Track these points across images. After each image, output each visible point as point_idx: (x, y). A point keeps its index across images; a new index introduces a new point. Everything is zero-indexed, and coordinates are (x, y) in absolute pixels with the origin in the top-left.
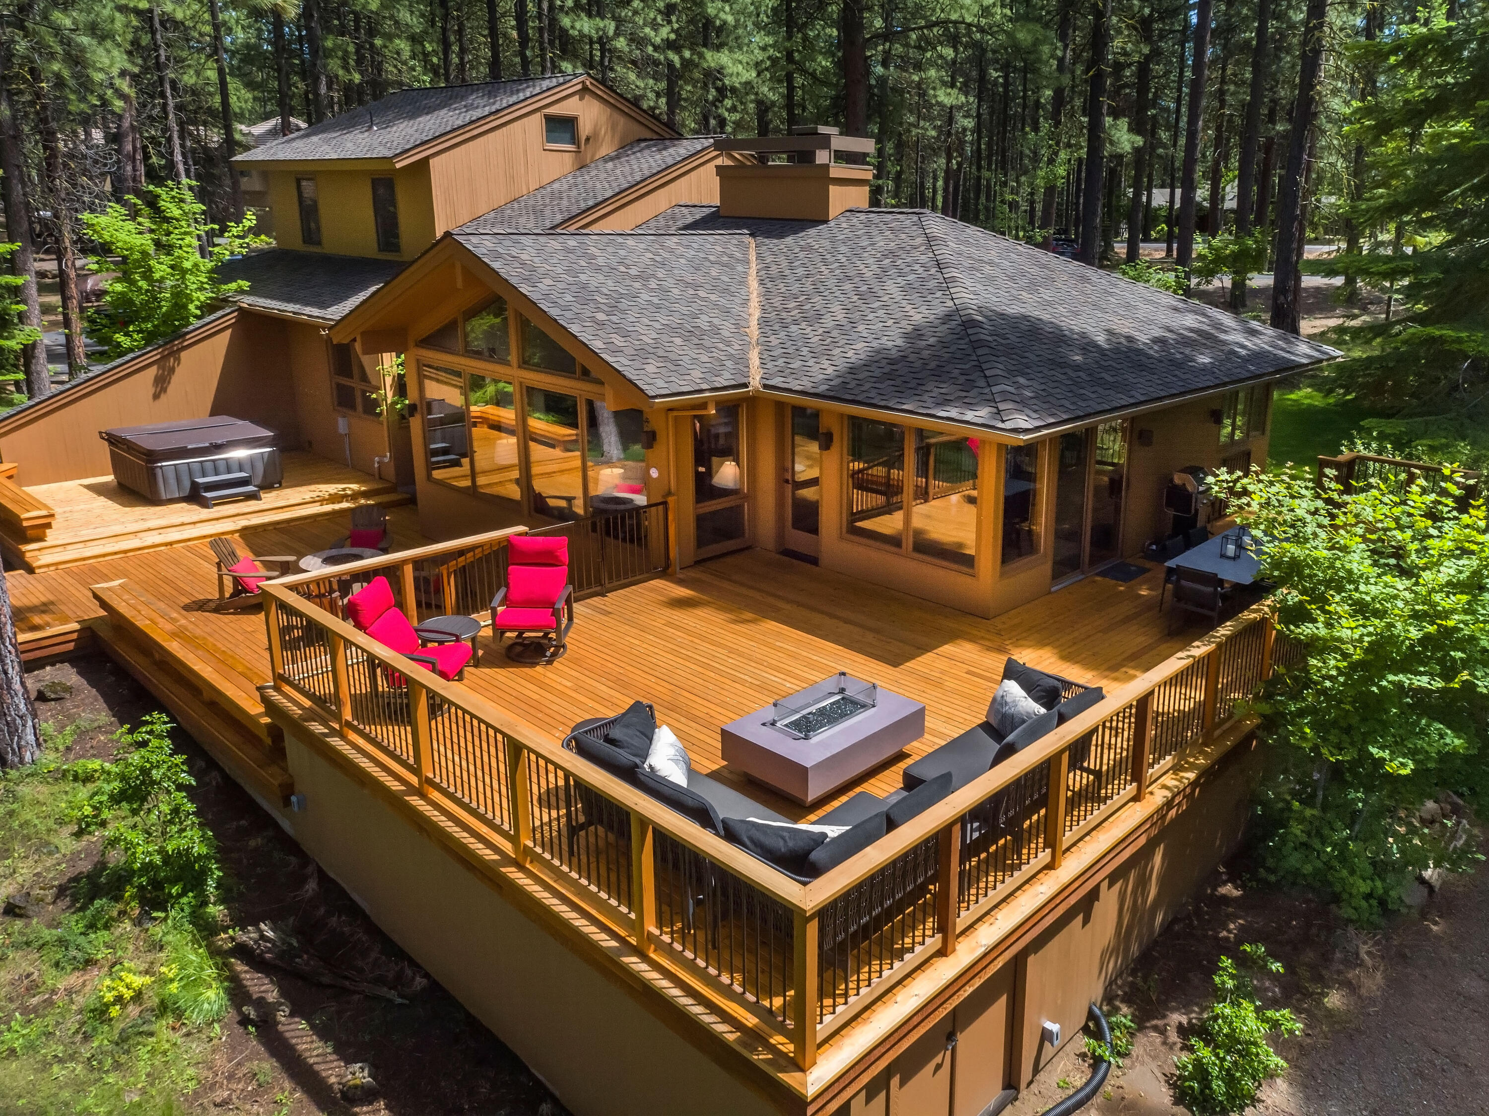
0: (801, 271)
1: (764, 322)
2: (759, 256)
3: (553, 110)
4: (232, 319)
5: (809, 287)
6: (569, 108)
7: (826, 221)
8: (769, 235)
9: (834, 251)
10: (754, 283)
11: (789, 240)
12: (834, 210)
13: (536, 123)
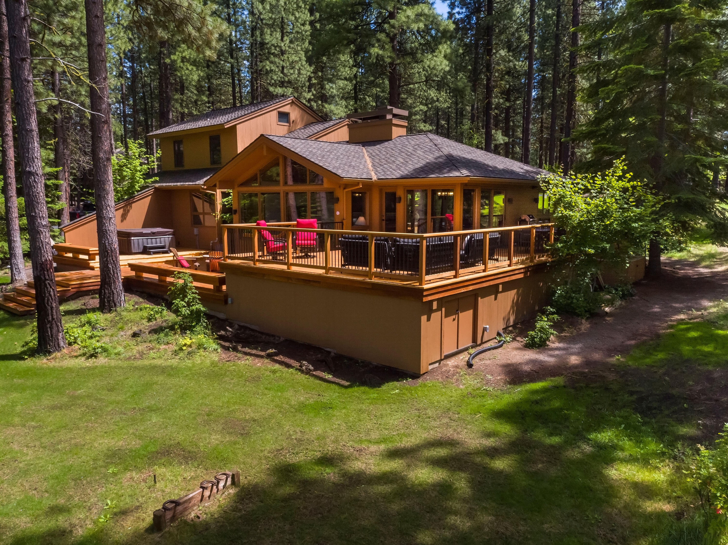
0: (384, 153)
1: (373, 166)
2: (367, 151)
3: (281, 110)
4: (151, 192)
5: (388, 156)
6: (286, 109)
7: (391, 140)
8: (369, 146)
9: (396, 147)
10: (367, 158)
11: (378, 146)
12: (394, 135)
13: (274, 114)
